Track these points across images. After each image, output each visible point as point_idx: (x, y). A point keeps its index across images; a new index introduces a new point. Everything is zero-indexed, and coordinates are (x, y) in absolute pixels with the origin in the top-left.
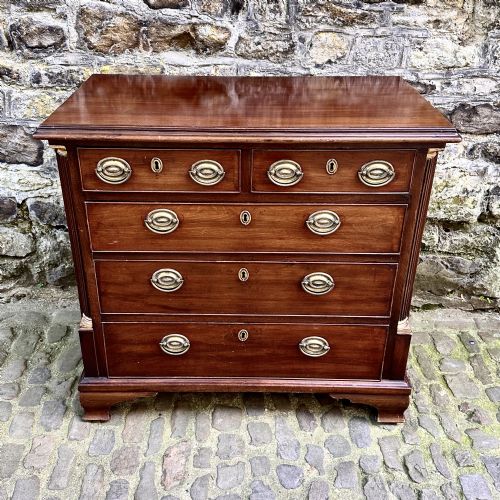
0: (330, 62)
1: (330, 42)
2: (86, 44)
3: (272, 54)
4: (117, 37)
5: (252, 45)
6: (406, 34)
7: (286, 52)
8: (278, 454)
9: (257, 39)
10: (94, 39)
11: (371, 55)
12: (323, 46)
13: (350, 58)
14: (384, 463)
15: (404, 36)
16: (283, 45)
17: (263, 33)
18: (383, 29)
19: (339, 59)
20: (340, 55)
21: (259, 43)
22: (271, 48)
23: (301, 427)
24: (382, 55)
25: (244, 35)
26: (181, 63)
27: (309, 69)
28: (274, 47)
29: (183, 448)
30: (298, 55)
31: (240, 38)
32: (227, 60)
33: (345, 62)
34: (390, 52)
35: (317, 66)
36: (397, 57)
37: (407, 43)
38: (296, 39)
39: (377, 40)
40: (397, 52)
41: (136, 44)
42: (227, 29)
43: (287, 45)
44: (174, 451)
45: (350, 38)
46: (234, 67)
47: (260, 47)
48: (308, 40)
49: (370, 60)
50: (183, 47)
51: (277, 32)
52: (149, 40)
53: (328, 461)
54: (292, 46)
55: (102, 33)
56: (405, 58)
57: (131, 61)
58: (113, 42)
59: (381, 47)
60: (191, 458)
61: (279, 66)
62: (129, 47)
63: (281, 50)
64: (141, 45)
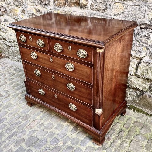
0: (119, 14)
1: (119, 6)
2: (55, 4)
3: (101, 10)
5: (94, 6)
6: (147, 5)
7: (104, 9)
9: (96, 4)
11: (133, 12)
12: (116, 8)
13: (126, 13)
15: (146, 6)
17: (98, 2)
18: (138, 3)
19: (122, 13)
20: (122, 12)
21: (96, 6)
22: (100, 8)
23: (71, 131)
24: (137, 13)
25: (92, 3)
26: (76, 11)
27: (112, 16)
28: (101, 7)
29: (39, 121)
30: (108, 10)
32: (88, 11)
33: (124, 14)
34: (140, 12)
35: (115, 15)
36: (143, 14)
37: (147, 9)
38: (108, 5)
39: (136, 7)
40: (143, 12)
41: (65, 5)
43: (105, 7)
44: (37, 121)
45: (126, 6)
46: (90, 13)
47: (97, 7)
48: (112, 6)
49: (133, 14)
50: (78, 6)
51: (102, 2)
54: (107, 7)
56: (146, 15)
57: (64, 10)
58: (60, 3)
59: (137, 10)
61: (103, 14)
62: (64, 5)
63: (103, 8)
64: (67, 5)
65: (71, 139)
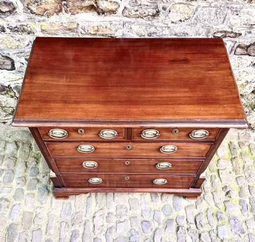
0: (181, 21)
1: (181, 10)
2: (29, 11)
3: (145, 16)
4: (48, 7)
5: (133, 11)
6: (230, 6)
7: (154, 16)
8: (142, 215)
9: (136, 8)
10: (34, 8)
11: (206, 17)
12: (177, 12)
13: (193, 18)
14: (187, 220)
15: (228, 8)
16: (152, 11)
17: (140, 5)
18: (216, 3)
19: (186, 19)
20: (187, 18)
21: (137, 11)
22: (145, 13)
23: (152, 200)
24: (213, 17)
25: (128, 6)
26: (89, 20)
27: (167, 24)
28: (147, 12)
29: (101, 213)
30: (162, 16)
31: (125, 8)
32: (118, 19)
33: (190, 21)
34: (218, 16)
35: (173, 22)
36: (222, 19)
37: (229, 11)
38: (160, 8)
39: (211, 9)
40: (222, 16)
41: (60, 11)
42: (117, 3)
43: (154, 11)
44: (98, 214)
45: (194, 8)
46: (122, 23)
47: (138, 13)
48: (168, 9)
49: (205, 20)
50: (90, 10)
51: (149, 4)
52: (68, 9)
53: (163, 218)
54: (158, 12)
55: (38, 5)
56: (227, 20)
57: (58, 20)
58: (46, 10)
59: (213, 13)
60: (105, 218)
61: (149, 22)
62: (56, 12)
63: (151, 14)
64: (64, 11)
65: (161, 210)
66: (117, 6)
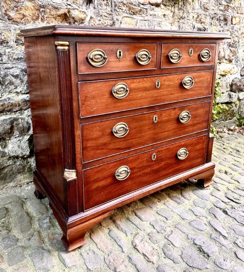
1: (128, 21)
4: (27, 13)
5: (97, 21)
8: (183, 219)
9: (99, 18)
10: (12, 14)
12: (126, 23)
14: (223, 201)
15: (155, 21)
17: (101, 16)
18: (147, 17)
21: (100, 20)
23: (179, 203)
25: (93, 16)
28: (106, 22)
31: (91, 18)
34: (150, 27)
37: (156, 23)
38: (115, 20)
39: (145, 22)
41: (38, 18)
42: (85, 12)
43: (111, 22)
45: (136, 20)
47: (100, 22)
48: (120, 21)
50: (61, 22)
51: (107, 16)
52: (45, 16)
53: (203, 211)
54: (114, 23)
55: (17, 11)
58: (24, 16)
59: (147, 25)
60: (149, 241)
62: (33, 20)
63: (109, 24)
64: (40, 19)
65: (194, 206)
66: (85, 15)
